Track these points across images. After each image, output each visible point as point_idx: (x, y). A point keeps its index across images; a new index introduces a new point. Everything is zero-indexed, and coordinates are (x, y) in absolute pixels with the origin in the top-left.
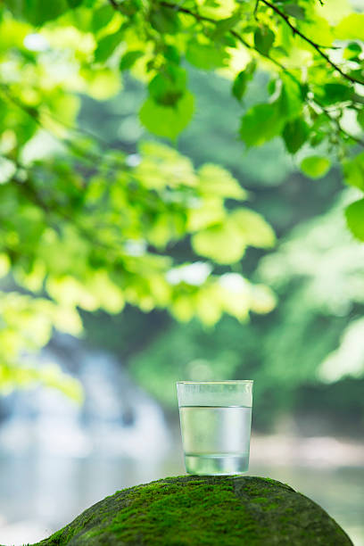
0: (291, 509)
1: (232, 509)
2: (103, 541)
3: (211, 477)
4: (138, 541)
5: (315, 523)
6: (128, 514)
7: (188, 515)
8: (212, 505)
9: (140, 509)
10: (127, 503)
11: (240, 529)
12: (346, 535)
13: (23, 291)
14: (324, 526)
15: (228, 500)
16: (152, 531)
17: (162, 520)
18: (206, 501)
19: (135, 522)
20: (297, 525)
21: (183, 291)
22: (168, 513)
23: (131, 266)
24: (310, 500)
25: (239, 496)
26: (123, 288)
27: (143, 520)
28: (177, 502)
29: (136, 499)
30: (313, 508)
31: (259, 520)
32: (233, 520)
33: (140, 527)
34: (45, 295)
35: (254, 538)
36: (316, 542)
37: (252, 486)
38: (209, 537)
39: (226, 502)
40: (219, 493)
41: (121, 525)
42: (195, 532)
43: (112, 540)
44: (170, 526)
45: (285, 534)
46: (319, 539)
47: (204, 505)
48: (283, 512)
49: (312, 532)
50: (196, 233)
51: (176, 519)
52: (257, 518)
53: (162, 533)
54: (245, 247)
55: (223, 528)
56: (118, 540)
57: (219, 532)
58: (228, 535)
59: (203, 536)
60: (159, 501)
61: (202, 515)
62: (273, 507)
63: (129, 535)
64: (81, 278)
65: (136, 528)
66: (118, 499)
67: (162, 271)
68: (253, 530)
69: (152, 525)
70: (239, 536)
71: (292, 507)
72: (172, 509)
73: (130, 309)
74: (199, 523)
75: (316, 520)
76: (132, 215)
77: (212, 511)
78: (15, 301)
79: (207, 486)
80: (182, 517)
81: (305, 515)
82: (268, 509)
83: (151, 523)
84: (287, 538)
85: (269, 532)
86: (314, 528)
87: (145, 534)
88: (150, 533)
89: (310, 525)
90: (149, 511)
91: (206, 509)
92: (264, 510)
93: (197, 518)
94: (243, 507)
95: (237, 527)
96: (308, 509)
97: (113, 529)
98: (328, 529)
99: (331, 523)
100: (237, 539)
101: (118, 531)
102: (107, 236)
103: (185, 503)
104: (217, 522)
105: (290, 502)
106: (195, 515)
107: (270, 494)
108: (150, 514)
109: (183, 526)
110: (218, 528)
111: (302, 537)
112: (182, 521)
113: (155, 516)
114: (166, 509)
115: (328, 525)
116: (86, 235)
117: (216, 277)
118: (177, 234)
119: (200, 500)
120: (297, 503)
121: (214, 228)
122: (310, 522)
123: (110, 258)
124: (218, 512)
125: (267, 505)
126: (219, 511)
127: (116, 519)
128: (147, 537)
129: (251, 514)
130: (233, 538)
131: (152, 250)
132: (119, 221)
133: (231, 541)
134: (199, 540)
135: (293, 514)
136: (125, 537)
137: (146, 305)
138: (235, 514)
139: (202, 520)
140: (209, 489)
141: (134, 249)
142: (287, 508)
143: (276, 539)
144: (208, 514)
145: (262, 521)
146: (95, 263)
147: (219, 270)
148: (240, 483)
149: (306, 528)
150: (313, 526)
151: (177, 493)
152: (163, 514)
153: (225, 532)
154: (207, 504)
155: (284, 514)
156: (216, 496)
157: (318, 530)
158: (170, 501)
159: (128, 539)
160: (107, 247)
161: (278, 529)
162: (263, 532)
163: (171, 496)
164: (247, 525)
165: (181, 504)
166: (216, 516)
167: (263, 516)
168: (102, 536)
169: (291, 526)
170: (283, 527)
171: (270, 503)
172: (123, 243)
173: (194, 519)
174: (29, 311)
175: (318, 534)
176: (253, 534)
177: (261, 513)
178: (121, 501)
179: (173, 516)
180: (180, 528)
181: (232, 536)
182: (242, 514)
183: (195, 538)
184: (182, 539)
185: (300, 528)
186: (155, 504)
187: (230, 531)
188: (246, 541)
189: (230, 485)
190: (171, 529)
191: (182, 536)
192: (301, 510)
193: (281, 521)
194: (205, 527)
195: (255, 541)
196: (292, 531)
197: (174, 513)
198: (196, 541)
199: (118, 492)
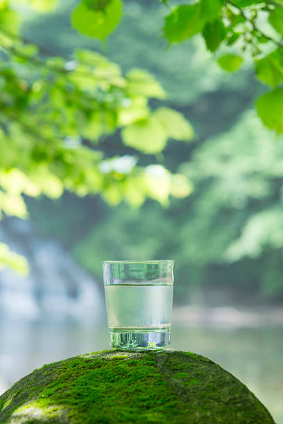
0: (212, 384)
1: (155, 384)
5: (235, 398)
6: (55, 388)
7: (112, 390)
8: (135, 380)
9: (65, 384)
10: (54, 378)
11: (162, 404)
14: (244, 402)
15: (151, 374)
16: (77, 406)
17: (87, 396)
18: (130, 375)
19: (60, 397)
20: (218, 400)
21: (113, 179)
22: (93, 388)
23: (69, 159)
24: (229, 374)
25: (162, 371)
26: (62, 178)
27: (68, 395)
28: (102, 377)
29: (63, 374)
30: (233, 382)
31: (182, 394)
32: (155, 395)
35: (176, 414)
36: (237, 419)
37: (174, 361)
38: (132, 412)
39: (149, 376)
40: (142, 368)
41: (47, 401)
42: (118, 407)
45: (206, 410)
46: (239, 415)
48: (204, 386)
49: (232, 406)
50: (125, 128)
51: (99, 394)
52: (179, 393)
53: (86, 409)
54: (166, 139)
55: (145, 404)
57: (143, 406)
58: (150, 411)
59: (126, 411)
60: (84, 376)
61: (126, 391)
62: (195, 382)
63: (54, 411)
65: (60, 403)
66: (45, 373)
67: (96, 163)
68: (175, 406)
69: (77, 401)
70: (160, 411)
71: (213, 382)
74: (123, 397)
75: (237, 396)
76: (70, 114)
77: (136, 385)
79: (131, 361)
80: (106, 392)
81: (225, 390)
82: (190, 384)
83: (76, 398)
84: (208, 414)
85: (191, 408)
86: (235, 403)
87: (70, 409)
88: (75, 409)
89: (230, 400)
90: (74, 386)
91: (129, 384)
92: (186, 385)
93: (121, 393)
94: (165, 382)
95: (159, 402)
96: (228, 383)
97: (38, 404)
98: (248, 404)
99: (251, 397)
100: (160, 415)
101: (44, 407)
103: (110, 378)
104: (141, 397)
105: (211, 377)
106: (119, 390)
108: (75, 390)
109: (107, 401)
110: (141, 404)
111: (223, 413)
112: (107, 396)
113: (79, 392)
114: (91, 384)
115: (248, 401)
116: (28, 130)
117: (141, 169)
118: (109, 130)
119: (123, 375)
120: (217, 377)
122: (230, 397)
123: (50, 152)
124: (140, 388)
125: (189, 380)
127: (42, 395)
128: (72, 413)
129: (173, 389)
130: (156, 414)
132: (58, 120)
133: (154, 416)
134: (122, 415)
135: (214, 389)
137: (82, 191)
138: (157, 389)
139: (125, 396)
140: (133, 364)
142: (207, 383)
143: (198, 414)
144: (131, 389)
145: (184, 396)
146: (38, 156)
148: (162, 357)
149: (227, 404)
150: (233, 401)
151: (102, 368)
152: (88, 389)
153: (148, 408)
154: (130, 379)
155: (205, 390)
156: (139, 371)
157: (239, 405)
158: (95, 375)
159: (53, 414)
160: (48, 142)
161: (199, 404)
162: (186, 408)
163: (96, 370)
164: (169, 400)
165: (105, 378)
166: (140, 391)
167: (185, 392)
169: (212, 401)
171: (191, 378)
173: (118, 394)
175: (239, 409)
176: (175, 410)
177: (182, 389)
178: (48, 375)
179: (98, 391)
180: (104, 403)
181: (154, 411)
182: (164, 389)
183: (118, 414)
184: (106, 415)
185: (221, 403)
186: (81, 379)
187: (153, 407)
188: (168, 416)
189: (153, 360)
190: (95, 405)
191: (105, 412)
192: (222, 386)
193: (203, 397)
194: (128, 403)
195: (177, 417)
196: (213, 407)
197: (98, 388)
198: (119, 417)
199: (46, 366)
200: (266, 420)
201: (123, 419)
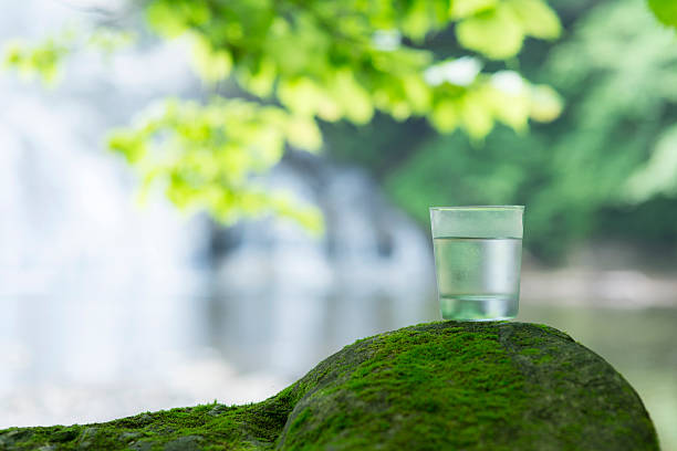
0: (568, 362)
1: (496, 362)
2: (339, 400)
3: (472, 323)
4: (382, 401)
5: (597, 379)
6: (371, 367)
7: (443, 369)
8: (472, 358)
9: (384, 362)
10: (369, 355)
11: (504, 386)
12: (636, 394)
13: (249, 97)
14: (608, 384)
15: (492, 351)
16: (399, 388)
17: (411, 376)
18: (465, 352)
19: (378, 377)
20: (575, 381)
21: (447, 93)
22: (419, 366)
23: (381, 64)
24: (590, 352)
25: (506, 346)
26: (371, 91)
27: (388, 375)
28: (429, 353)
29: (380, 350)
30: (596, 361)
31: (529, 375)
32: (496, 375)
33: (384, 383)
34: (274, 102)
35: (522, 397)
36: (597, 403)
37: (522, 334)
38: (466, 395)
39: (489, 353)
40: (481, 343)
41: (361, 381)
42: (451, 389)
43: (350, 398)
44: (420, 383)
45: (560, 392)
46: (601, 399)
47: (463, 357)
48: (559, 365)
49: (592, 389)
50: (461, 20)
51: (427, 374)
52: (527, 373)
53: (410, 390)
54: (523, 38)
55: (484, 385)
56: (357, 399)
57: (480, 389)
58: (490, 393)
59: (460, 394)
60: (408, 352)
61: (460, 369)
62: (546, 359)
63: (371, 393)
64: (318, 79)
65: (379, 384)
66: (359, 349)
67: (420, 70)
68: (521, 388)
69: (399, 381)
70: (503, 395)
71: (570, 360)
72: (424, 361)
73: (380, 118)
74: (456, 378)
75: (599, 376)
77: (472, 363)
78: (239, 109)
79: (467, 334)
80: (435, 372)
81: (586, 369)
82: (541, 362)
83: (398, 378)
84: (562, 397)
85: (541, 390)
86: (596, 385)
87: (390, 391)
88: (396, 391)
89: (591, 381)
90: (395, 364)
91: (464, 362)
92: (535, 363)
93: (454, 372)
94: (509, 360)
95: (501, 383)
96: (589, 362)
97: (351, 386)
98: (614, 387)
99: (617, 379)
100: (502, 399)
101: (358, 388)
102: (351, 27)
103: (440, 355)
104: (478, 378)
105: (567, 355)
106: (451, 369)
107: (543, 345)
108: (396, 368)
109: (436, 382)
110: (479, 385)
111: (581, 396)
112: (436, 376)
113: (401, 370)
114: (416, 362)
115: (613, 382)
116: (326, 26)
117: (487, 76)
118: (438, 23)
119: (457, 351)
120: (575, 355)
121: (484, 15)
122: (592, 378)
124: (479, 366)
125: (539, 357)
126: (480, 364)
127: (355, 374)
128: (393, 395)
129: (519, 368)
130: (497, 398)
131: (407, 42)
132: (365, 8)
133: (494, 400)
134: (454, 398)
135: (571, 369)
136: (366, 395)
137: (400, 111)
138: (499, 368)
139: (459, 376)
140: (469, 338)
141: (384, 42)
142: (562, 361)
143: (548, 398)
144: (467, 367)
145: (533, 376)
146: (337, 60)
147: (491, 67)
148: (507, 330)
149: (586, 386)
150: (595, 383)
151: (430, 343)
152: (412, 367)
153: (487, 390)
154: (466, 355)
155: (559, 369)
156: (477, 346)
157: (601, 388)
158: (421, 351)
159: (370, 397)
160: (351, 40)
161: (551, 386)
162: (533, 390)
163: (423, 345)
164: (512, 382)
165: (434, 355)
166: (477, 370)
167: (533, 371)
168: (338, 393)
169: (568, 383)
170: (559, 384)
171: (543, 355)
172: (371, 35)
173: (450, 375)
174: (255, 122)
175: (601, 393)
176: (521, 392)
177: (531, 367)
178: (362, 352)
179: (425, 370)
180: (432, 384)
181: (495, 394)
182: (508, 368)
183: (450, 397)
184: (435, 398)
185: (579, 386)
186: (403, 356)
187: (493, 389)
188: (512, 401)
189: (495, 333)
190: (421, 386)
191: (434, 394)
192: (581, 364)
193: (556, 377)
194: (463, 384)
195: (523, 401)
196: (569, 390)
197: (425, 367)
198: (451, 400)
199: (358, 342)
200: (635, 405)
201: (455, 402)
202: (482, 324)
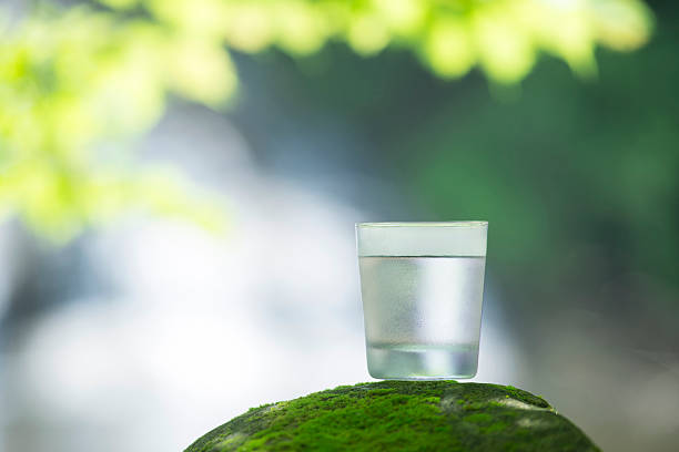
1: (431, 431)
3: (408, 383)
7: (360, 439)
8: (400, 426)
9: (283, 432)
10: (264, 425)
15: (428, 416)
17: (317, 448)
18: (392, 418)
22: (328, 436)
27: (286, 447)
28: (344, 421)
29: (279, 417)
31: (472, 447)
32: (429, 447)
39: (423, 420)
40: (416, 406)
47: (389, 425)
51: (338, 446)
52: (468, 443)
60: (316, 420)
61: (384, 440)
62: (498, 427)
66: (251, 419)
72: (335, 431)
74: (375, 450)
79: (397, 396)
80: (350, 443)
82: (489, 431)
90: (297, 434)
91: (389, 431)
92: (482, 432)
93: (372, 445)
94: (448, 428)
103: (358, 422)
106: (371, 440)
108: (297, 439)
112: (349, 448)
113: (303, 441)
114: (326, 432)
119: (381, 417)
124: (407, 436)
125: (489, 424)
126: (407, 432)
129: (459, 438)
138: (434, 438)
139: (380, 448)
140: (400, 402)
144: (391, 438)
145: (476, 448)
151: (348, 407)
152: (318, 438)
156: (410, 411)
158: (333, 419)
163: (337, 411)
165: (350, 423)
166: (405, 441)
167: (478, 441)
171: (494, 421)
177: (476, 437)
178: (254, 421)
179: (336, 441)
182: (445, 437)
186: (309, 424)
189: (437, 395)
197: (338, 438)
199: (251, 410)
202: (423, 384)
